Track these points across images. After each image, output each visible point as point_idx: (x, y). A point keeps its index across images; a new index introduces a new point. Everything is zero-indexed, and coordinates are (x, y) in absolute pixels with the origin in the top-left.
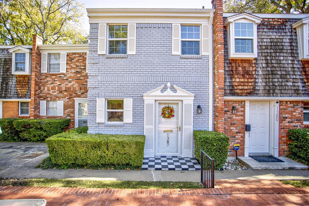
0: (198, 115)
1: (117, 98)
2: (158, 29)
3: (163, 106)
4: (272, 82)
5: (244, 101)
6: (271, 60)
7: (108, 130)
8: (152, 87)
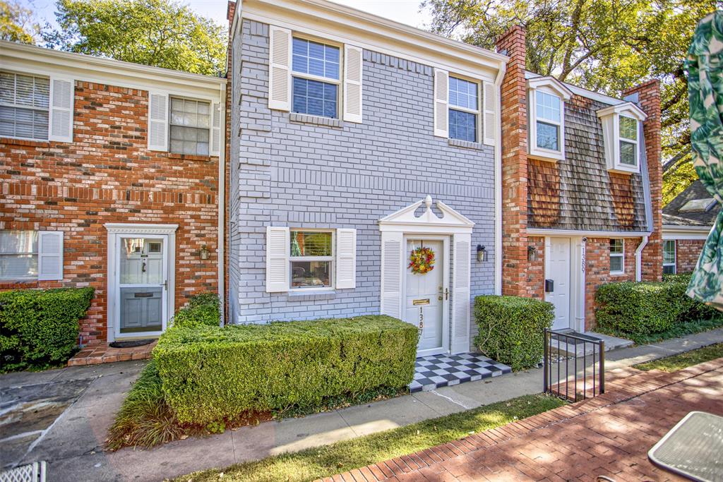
0: (478, 266)
1: (319, 226)
2: (406, 73)
3: (414, 247)
4: (579, 205)
5: (543, 238)
6: (577, 166)
7: (296, 309)
8: (397, 203)
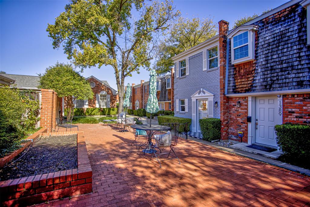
0: (216, 108)
1: (183, 99)
4: (270, 78)
5: (248, 97)
6: (272, 56)
7: (180, 115)
8: (194, 92)
